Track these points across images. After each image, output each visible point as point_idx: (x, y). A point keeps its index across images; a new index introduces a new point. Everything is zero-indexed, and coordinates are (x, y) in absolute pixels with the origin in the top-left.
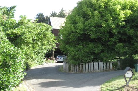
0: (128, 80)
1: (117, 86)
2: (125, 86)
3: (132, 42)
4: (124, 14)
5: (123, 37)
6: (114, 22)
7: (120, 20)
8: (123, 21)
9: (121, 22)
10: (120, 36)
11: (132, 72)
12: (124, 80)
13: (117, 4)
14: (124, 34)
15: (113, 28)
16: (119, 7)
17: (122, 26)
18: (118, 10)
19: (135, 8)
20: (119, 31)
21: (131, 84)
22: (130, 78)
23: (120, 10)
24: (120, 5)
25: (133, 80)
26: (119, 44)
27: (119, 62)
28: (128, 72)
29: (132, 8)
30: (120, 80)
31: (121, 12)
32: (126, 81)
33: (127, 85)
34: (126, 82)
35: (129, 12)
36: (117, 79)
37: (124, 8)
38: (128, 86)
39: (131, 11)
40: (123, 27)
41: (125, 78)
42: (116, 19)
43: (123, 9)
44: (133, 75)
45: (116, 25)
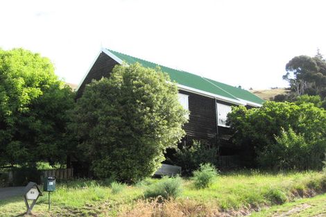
0: (30, 203)
1: (11, 214)
2: (26, 213)
3: (36, 141)
4: (29, 94)
5: (22, 132)
6: (10, 106)
7: (20, 103)
8: (25, 106)
9: (23, 107)
10: (17, 129)
11: (39, 191)
12: (22, 204)
13: (18, 76)
14: (25, 127)
15: (7, 116)
16: (21, 81)
17: (23, 113)
18: (19, 86)
19: (48, 86)
20: (16, 121)
21: (34, 211)
22: (35, 201)
23: (23, 86)
24: (24, 78)
25: (37, 204)
26: (13, 142)
27: (11, 173)
28: (32, 190)
29: (42, 85)
30: (15, 204)
31: (25, 90)
32: (27, 204)
33: (28, 212)
34: (26, 208)
35: (36, 91)
36: (10, 202)
37: (29, 83)
38: (30, 214)
39: (41, 90)
40: (25, 115)
41: (26, 200)
42: (14, 100)
43: (28, 85)
44: (40, 195)
45: (13, 112)
